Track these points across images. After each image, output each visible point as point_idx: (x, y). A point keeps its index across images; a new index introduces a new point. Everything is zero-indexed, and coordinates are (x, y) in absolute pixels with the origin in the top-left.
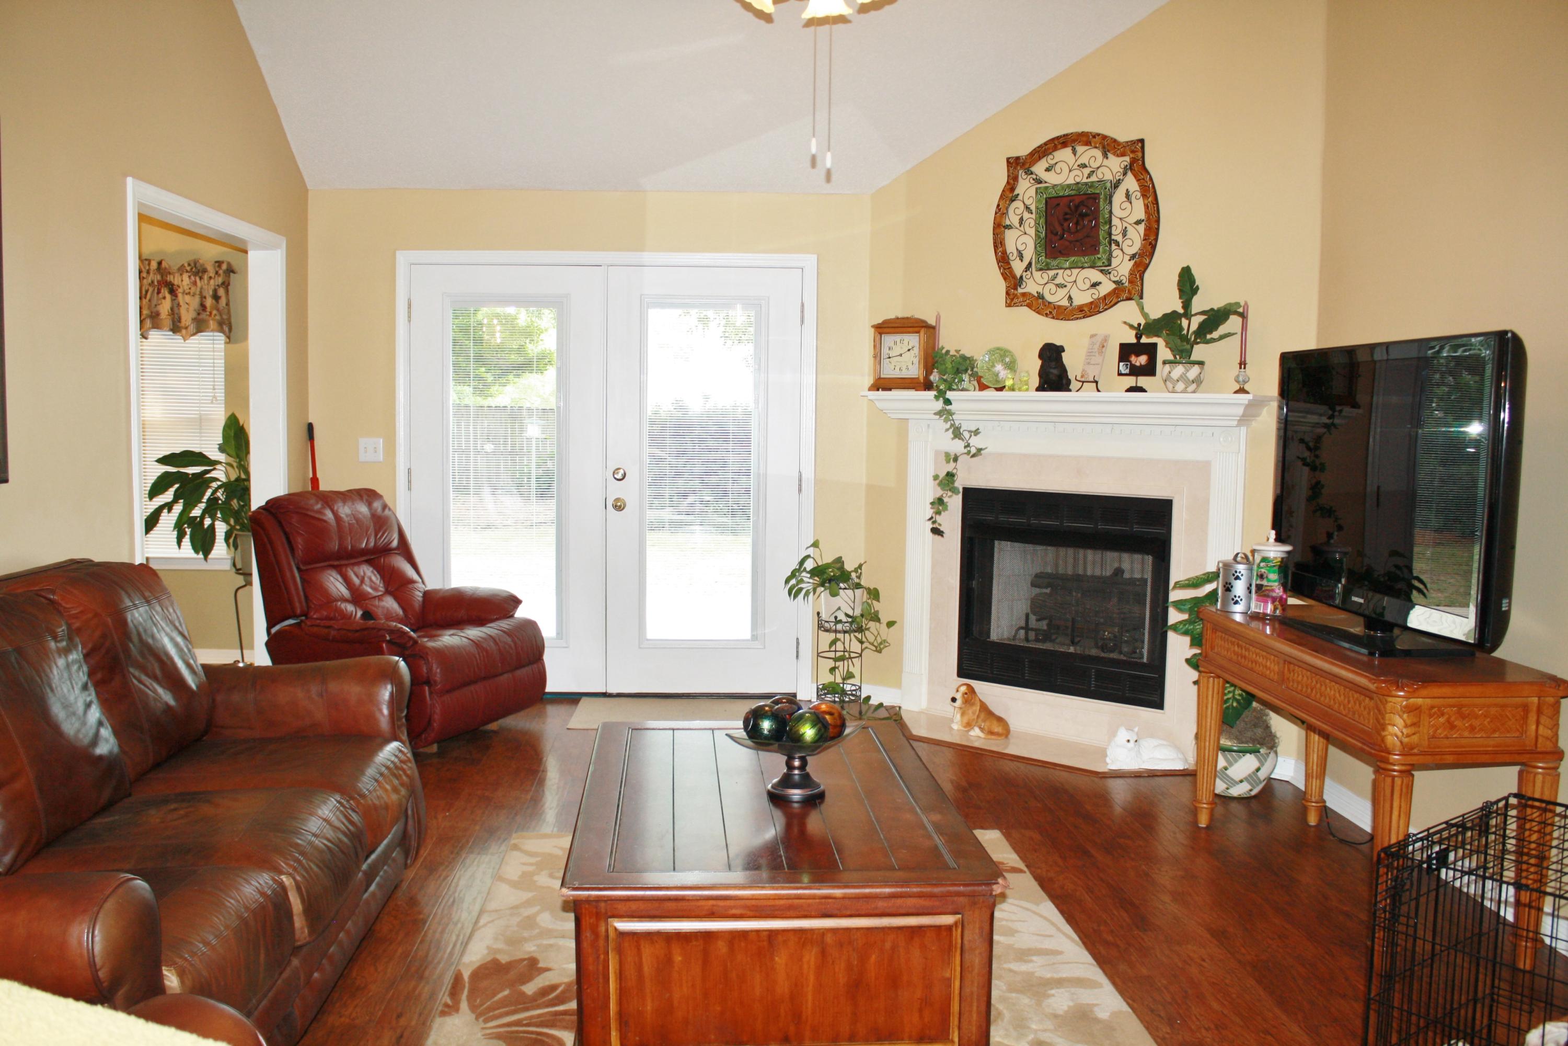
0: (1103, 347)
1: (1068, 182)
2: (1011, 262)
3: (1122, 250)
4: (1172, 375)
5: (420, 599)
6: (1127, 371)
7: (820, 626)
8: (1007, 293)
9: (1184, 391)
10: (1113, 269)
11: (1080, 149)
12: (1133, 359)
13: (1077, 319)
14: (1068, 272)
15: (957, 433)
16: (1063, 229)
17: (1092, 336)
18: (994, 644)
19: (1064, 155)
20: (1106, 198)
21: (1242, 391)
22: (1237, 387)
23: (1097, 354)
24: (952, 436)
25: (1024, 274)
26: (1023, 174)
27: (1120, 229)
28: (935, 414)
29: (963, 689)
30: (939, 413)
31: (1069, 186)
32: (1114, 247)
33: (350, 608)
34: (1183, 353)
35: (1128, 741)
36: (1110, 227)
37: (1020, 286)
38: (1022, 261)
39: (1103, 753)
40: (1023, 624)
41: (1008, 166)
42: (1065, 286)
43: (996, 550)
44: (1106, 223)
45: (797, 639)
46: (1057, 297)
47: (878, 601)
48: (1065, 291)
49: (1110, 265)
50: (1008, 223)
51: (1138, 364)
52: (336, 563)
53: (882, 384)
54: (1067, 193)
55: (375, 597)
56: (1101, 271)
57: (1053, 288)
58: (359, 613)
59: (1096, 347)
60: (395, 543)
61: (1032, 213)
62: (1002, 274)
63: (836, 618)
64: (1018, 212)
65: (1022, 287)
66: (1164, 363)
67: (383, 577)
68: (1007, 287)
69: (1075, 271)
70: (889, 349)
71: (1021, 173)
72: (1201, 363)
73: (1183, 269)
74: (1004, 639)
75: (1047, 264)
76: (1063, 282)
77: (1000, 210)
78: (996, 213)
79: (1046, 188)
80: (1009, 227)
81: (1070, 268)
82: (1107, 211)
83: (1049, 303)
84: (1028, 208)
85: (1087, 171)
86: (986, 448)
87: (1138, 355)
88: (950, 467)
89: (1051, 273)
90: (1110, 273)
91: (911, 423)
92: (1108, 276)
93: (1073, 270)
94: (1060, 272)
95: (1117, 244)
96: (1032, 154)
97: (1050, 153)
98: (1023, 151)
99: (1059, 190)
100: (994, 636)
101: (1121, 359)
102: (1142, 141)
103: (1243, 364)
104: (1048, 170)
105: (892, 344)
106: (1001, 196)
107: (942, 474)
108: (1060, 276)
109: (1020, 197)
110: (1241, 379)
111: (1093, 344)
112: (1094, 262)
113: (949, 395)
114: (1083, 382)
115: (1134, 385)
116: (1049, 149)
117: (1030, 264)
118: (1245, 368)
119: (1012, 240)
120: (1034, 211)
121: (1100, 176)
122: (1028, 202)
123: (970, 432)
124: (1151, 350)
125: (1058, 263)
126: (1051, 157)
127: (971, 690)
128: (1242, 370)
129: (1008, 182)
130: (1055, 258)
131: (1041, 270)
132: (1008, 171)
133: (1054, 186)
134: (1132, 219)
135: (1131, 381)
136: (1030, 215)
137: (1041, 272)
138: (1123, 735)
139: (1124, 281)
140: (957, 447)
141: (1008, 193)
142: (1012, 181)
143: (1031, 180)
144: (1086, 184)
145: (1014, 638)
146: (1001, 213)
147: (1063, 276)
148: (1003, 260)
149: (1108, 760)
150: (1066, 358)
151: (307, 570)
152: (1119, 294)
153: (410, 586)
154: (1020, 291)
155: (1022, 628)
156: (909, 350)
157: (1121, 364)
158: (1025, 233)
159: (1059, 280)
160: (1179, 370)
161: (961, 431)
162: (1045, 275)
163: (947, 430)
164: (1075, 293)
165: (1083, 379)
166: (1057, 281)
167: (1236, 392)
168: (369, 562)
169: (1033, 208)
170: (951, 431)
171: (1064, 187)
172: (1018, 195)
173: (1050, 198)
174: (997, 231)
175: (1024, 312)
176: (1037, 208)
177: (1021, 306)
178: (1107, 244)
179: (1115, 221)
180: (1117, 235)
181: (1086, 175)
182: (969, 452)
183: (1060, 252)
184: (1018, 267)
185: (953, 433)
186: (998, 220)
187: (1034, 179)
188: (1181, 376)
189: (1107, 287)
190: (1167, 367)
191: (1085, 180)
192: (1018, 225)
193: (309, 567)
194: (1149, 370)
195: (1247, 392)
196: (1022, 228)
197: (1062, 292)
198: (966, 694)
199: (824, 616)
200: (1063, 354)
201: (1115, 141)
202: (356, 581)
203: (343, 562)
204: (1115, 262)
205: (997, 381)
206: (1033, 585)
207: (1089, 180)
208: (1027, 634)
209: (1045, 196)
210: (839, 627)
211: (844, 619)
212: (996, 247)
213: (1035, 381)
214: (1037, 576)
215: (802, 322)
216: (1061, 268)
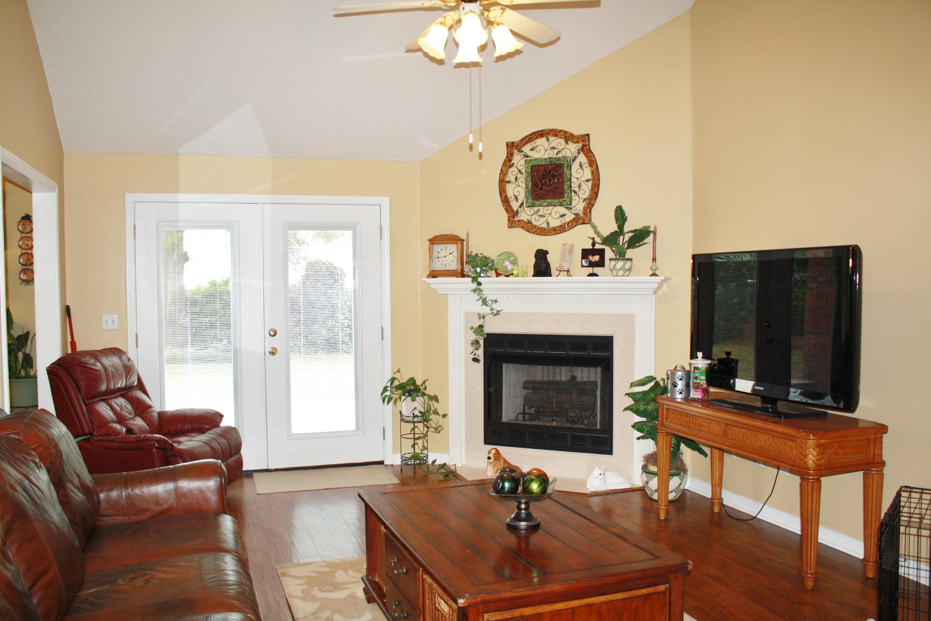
0: (571, 251)
1: (544, 157)
2: (510, 202)
3: (578, 196)
4: (616, 266)
5: (157, 418)
6: (587, 264)
7: (402, 420)
8: (509, 220)
9: (623, 276)
10: (573, 207)
11: (551, 138)
12: (590, 258)
13: (552, 235)
14: (546, 208)
15: (485, 302)
16: (542, 184)
17: (563, 245)
18: (505, 424)
19: (541, 142)
20: (568, 166)
21: (654, 275)
22: (651, 273)
23: (568, 255)
24: (482, 304)
25: (519, 209)
26: (517, 152)
27: (577, 184)
28: (472, 291)
29: (494, 451)
30: (474, 291)
31: (545, 159)
32: (573, 194)
33: (118, 426)
34: (621, 255)
35: (600, 474)
36: (571, 183)
37: (517, 216)
38: (517, 201)
39: (584, 483)
40: (522, 411)
41: (507, 147)
42: (545, 216)
43: (504, 369)
44: (568, 181)
45: (384, 428)
46: (540, 223)
47: (438, 402)
48: (544, 219)
49: (571, 204)
50: (507, 179)
51: (593, 260)
52: (105, 398)
53: (434, 274)
54: (543, 163)
55: (130, 419)
56: (566, 208)
57: (537, 218)
58: (124, 430)
59: (567, 251)
60: (136, 383)
61: (523, 174)
62: (505, 209)
63: (413, 414)
64: (514, 173)
65: (518, 216)
66: (611, 260)
67: (133, 406)
68: (509, 217)
69: (550, 208)
70: (438, 253)
71: (515, 151)
72: (631, 260)
73: (617, 207)
74: (510, 421)
75: (533, 204)
76: (543, 214)
77: (503, 172)
78: (500, 174)
79: (531, 160)
80: (509, 182)
81: (547, 206)
82: (569, 174)
83: (535, 226)
84: (520, 172)
85: (555, 151)
86: (502, 310)
87: (593, 255)
88: (481, 322)
89: (536, 209)
90: (571, 209)
91: (449, 297)
92: (570, 210)
93: (549, 207)
94: (541, 208)
95: (575, 192)
96: (522, 141)
97: (533, 141)
98: (516, 138)
99: (539, 162)
100: (504, 419)
101: (582, 258)
102: (588, 135)
103: (654, 259)
104: (532, 150)
105: (439, 250)
106: (503, 164)
107: (476, 325)
108: (541, 211)
109: (515, 165)
110: (654, 268)
111: (565, 249)
112: (562, 202)
113: (480, 279)
114: (560, 271)
115: (592, 272)
116: (532, 138)
117: (522, 204)
118: (655, 262)
119: (510, 190)
120: (524, 173)
121: (564, 154)
122: (520, 168)
123: (492, 301)
124: (601, 253)
125: (540, 203)
126: (533, 142)
127: (498, 452)
128: (654, 263)
129: (507, 156)
130: (538, 200)
131: (529, 207)
132: (507, 150)
133: (536, 159)
134: (584, 179)
135: (590, 270)
136: (521, 176)
137: (529, 208)
138: (597, 472)
139: (580, 214)
140: (486, 310)
141: (507, 162)
142: (510, 156)
143: (522, 155)
144: (555, 158)
145: (517, 419)
146: (503, 173)
147: (543, 210)
148: (506, 201)
149: (588, 486)
150: (550, 258)
151: (88, 403)
152: (578, 221)
153: (150, 410)
154: (516, 219)
155: (520, 413)
156: (450, 254)
157: (583, 261)
158: (519, 186)
159: (541, 213)
160: (620, 264)
161: (487, 300)
162: (532, 210)
163: (478, 300)
164: (550, 220)
165: (561, 270)
166: (539, 213)
167: (651, 276)
168: (123, 396)
169: (523, 171)
170: (481, 300)
171: (541, 160)
172: (514, 164)
173: (534, 166)
174: (502, 184)
175: (519, 231)
176: (526, 171)
177: (518, 227)
178: (569, 193)
179: (573, 180)
180: (575, 187)
181: (555, 153)
182: (493, 313)
183: (540, 197)
184: (515, 205)
185: (482, 301)
186: (502, 178)
187: (523, 155)
188: (622, 267)
189: (570, 217)
190: (613, 262)
191: (555, 156)
192: (514, 181)
193: (91, 401)
194: (601, 264)
195: (657, 275)
196: (517, 183)
197: (542, 220)
198: (495, 454)
199: (404, 413)
200: (548, 255)
201: (572, 135)
202: (118, 409)
203: (108, 397)
204: (574, 203)
205: (507, 271)
206: (524, 388)
207: (557, 156)
208: (524, 417)
209: (530, 165)
210: (416, 419)
211: (419, 414)
212: (501, 194)
213: (531, 271)
214: (525, 383)
215: (381, 237)
216: (542, 206)
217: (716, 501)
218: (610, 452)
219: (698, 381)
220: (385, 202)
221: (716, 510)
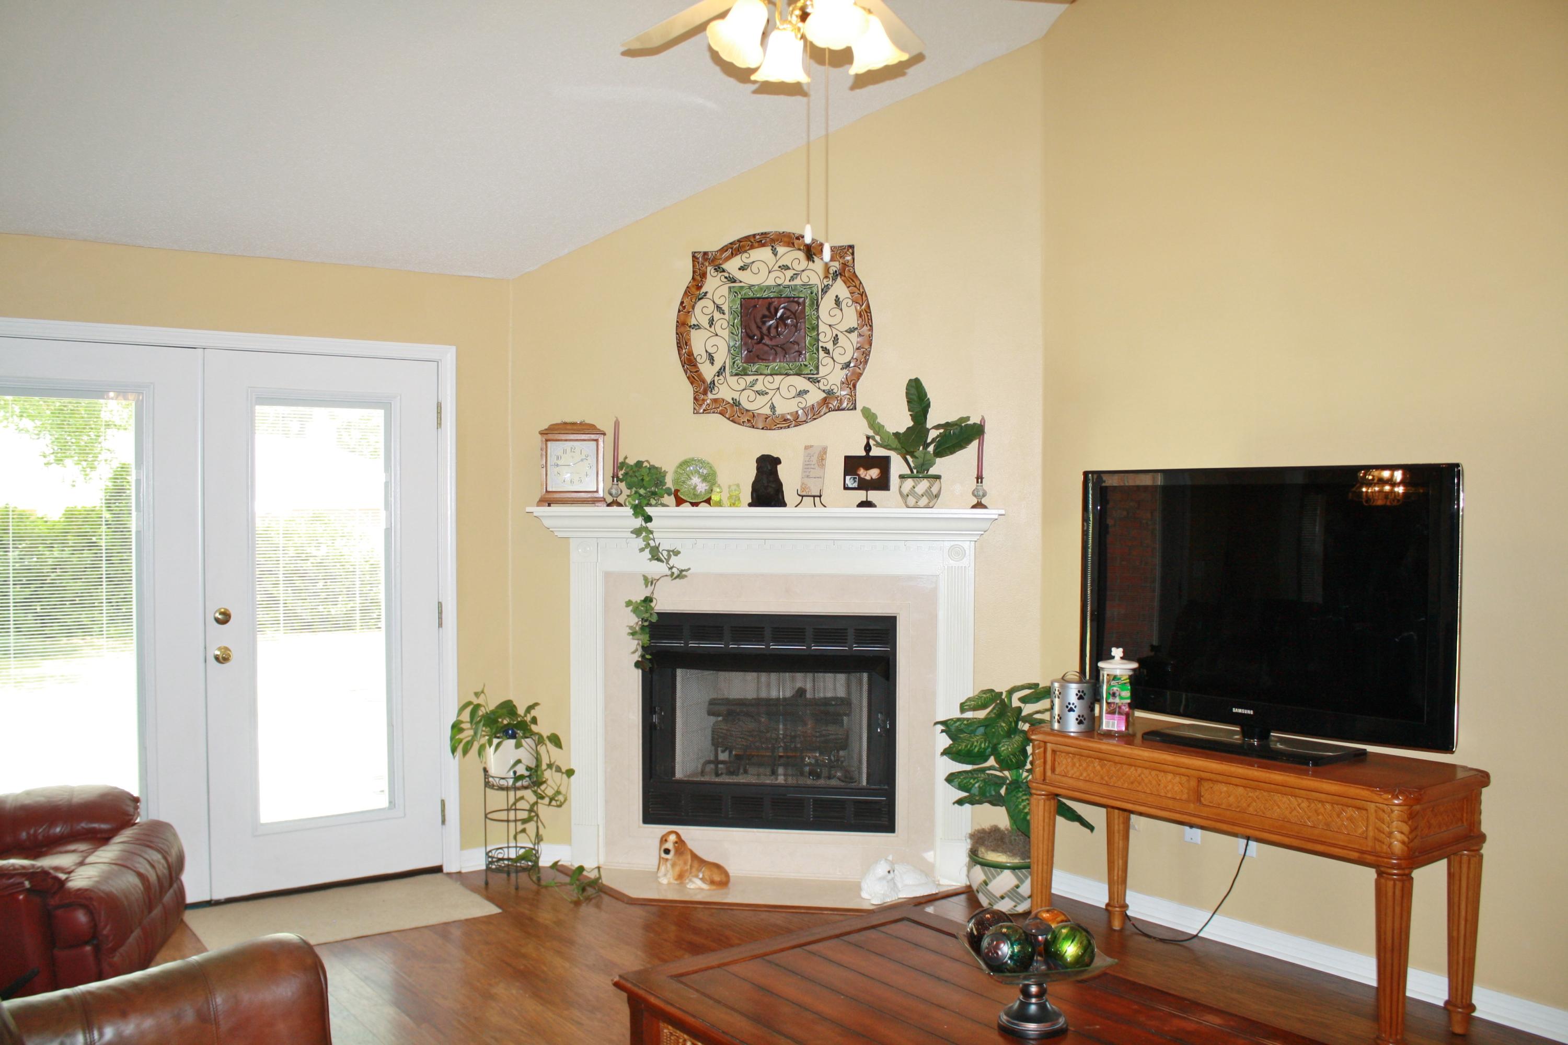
0: (822, 459)
1: (767, 284)
2: (699, 365)
3: (833, 358)
4: (916, 489)
6: (856, 485)
7: (487, 784)
8: (695, 399)
9: (927, 507)
10: (823, 377)
11: (781, 250)
12: (862, 472)
13: (781, 428)
14: (770, 378)
15: (655, 555)
16: (761, 333)
17: (806, 448)
18: (680, 782)
19: (761, 254)
20: (813, 303)
21: (979, 505)
22: (975, 501)
23: (816, 466)
24: (650, 556)
25: (716, 379)
26: (713, 271)
27: (829, 336)
28: (632, 532)
29: (673, 838)
30: (637, 532)
31: (768, 287)
32: (822, 354)
34: (921, 471)
35: (889, 872)
36: (818, 335)
37: (711, 391)
38: (712, 364)
40: (712, 758)
41: (693, 261)
42: (767, 393)
43: (679, 679)
44: (813, 329)
45: (443, 803)
46: (757, 405)
47: (561, 747)
48: (766, 399)
49: (818, 374)
50: (693, 322)
51: (868, 478)
53: (548, 500)
54: (765, 295)
56: (809, 379)
57: (752, 395)
59: (815, 459)
61: (724, 314)
62: (688, 378)
63: (515, 773)
64: (708, 311)
65: (714, 392)
66: (902, 477)
68: (695, 392)
69: (778, 378)
70: (558, 458)
71: (710, 270)
72: (938, 477)
73: (910, 381)
74: (689, 776)
75: (744, 369)
76: (764, 389)
77: (684, 307)
78: (679, 311)
79: (742, 288)
80: (697, 327)
81: (771, 375)
82: (814, 317)
83: (747, 411)
84: (719, 308)
85: (789, 273)
86: (689, 569)
87: (867, 468)
88: (646, 593)
89: (749, 379)
90: (819, 382)
91: (573, 544)
92: (817, 384)
93: (775, 376)
94: (761, 378)
95: (826, 351)
96: (724, 249)
97: (745, 251)
98: (713, 245)
99: (756, 291)
100: (679, 774)
101: (846, 473)
102: (852, 247)
103: (979, 478)
104: (742, 268)
105: (560, 453)
106: (685, 293)
107: (639, 597)
108: (760, 383)
109: (709, 295)
110: (981, 493)
111: (810, 456)
112: (800, 369)
113: (649, 510)
114: (803, 496)
115: (865, 500)
116: (744, 246)
117: (723, 368)
118: (982, 482)
119: (699, 342)
120: (727, 311)
121: (806, 280)
122: (718, 302)
123: (668, 551)
124: (883, 464)
125: (758, 369)
126: (746, 255)
128: (979, 484)
129: (693, 278)
130: (754, 363)
131: (737, 375)
132: (694, 266)
133: (751, 287)
134: (844, 326)
135: (861, 495)
136: (722, 316)
137: (737, 377)
139: (834, 391)
140: (659, 569)
141: (694, 290)
142: (698, 278)
143: (723, 278)
144: (788, 286)
145: (703, 773)
146: (685, 310)
147: (762, 383)
148: (689, 363)
149: (864, 895)
150: (782, 471)
152: (830, 403)
154: (710, 396)
155: (709, 762)
156: (582, 460)
157: (848, 478)
158: (717, 335)
159: (759, 387)
160: (923, 485)
161: (660, 549)
162: (741, 381)
163: (642, 550)
164: (777, 401)
165: (804, 494)
166: (756, 388)
167: (974, 507)
169: (725, 308)
170: (647, 551)
171: (762, 288)
172: (706, 293)
173: (744, 299)
174: (682, 329)
175: (716, 420)
176: (730, 308)
177: (714, 413)
178: (815, 351)
179: (822, 328)
180: (825, 339)
181: (788, 278)
182: (673, 573)
183: (758, 356)
184: (708, 371)
185: (650, 552)
186: (682, 318)
187: (726, 278)
188: (926, 491)
189: (815, 396)
190: (909, 483)
191: (787, 283)
192: (707, 326)
194: (882, 484)
195: (985, 507)
196: (712, 329)
197: (762, 400)
198: (676, 842)
199: (493, 771)
204: (823, 371)
205: (696, 496)
206: (710, 713)
207: (792, 283)
208: (717, 767)
209: (740, 296)
210: (519, 784)
211: (525, 773)
212: (680, 348)
214: (712, 702)
215: (439, 424)
216: (761, 374)
217: (1117, 909)
218: (890, 827)
219: (1117, 700)
220: (448, 355)
221: (1117, 925)
